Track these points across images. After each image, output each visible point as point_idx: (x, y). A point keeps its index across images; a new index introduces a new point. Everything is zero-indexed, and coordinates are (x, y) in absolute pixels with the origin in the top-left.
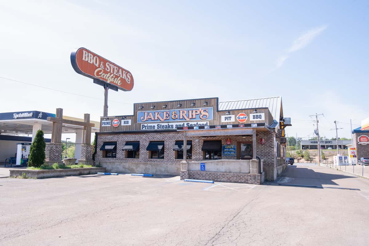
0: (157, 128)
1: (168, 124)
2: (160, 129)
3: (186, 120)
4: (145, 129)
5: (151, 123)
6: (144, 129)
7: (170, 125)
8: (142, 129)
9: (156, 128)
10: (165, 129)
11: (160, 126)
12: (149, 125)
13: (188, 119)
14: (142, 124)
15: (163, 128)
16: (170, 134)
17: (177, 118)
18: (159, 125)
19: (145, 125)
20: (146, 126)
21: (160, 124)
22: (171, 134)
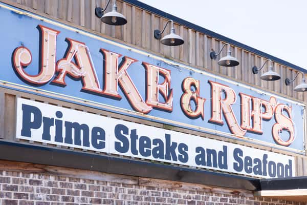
0: (117, 146)
1: (168, 137)
2: (129, 153)
3: (232, 132)
4: (46, 136)
5: (79, 107)
6: (36, 135)
7: (175, 144)
8: (26, 132)
9: (110, 148)
10: (151, 157)
11: (128, 137)
12: (70, 116)
13: (238, 132)
14: (20, 102)
15: (143, 153)
16: (177, 192)
17: (200, 116)
18: (126, 130)
19: (44, 114)
20: (48, 122)
21: (131, 126)
22: (185, 191)
